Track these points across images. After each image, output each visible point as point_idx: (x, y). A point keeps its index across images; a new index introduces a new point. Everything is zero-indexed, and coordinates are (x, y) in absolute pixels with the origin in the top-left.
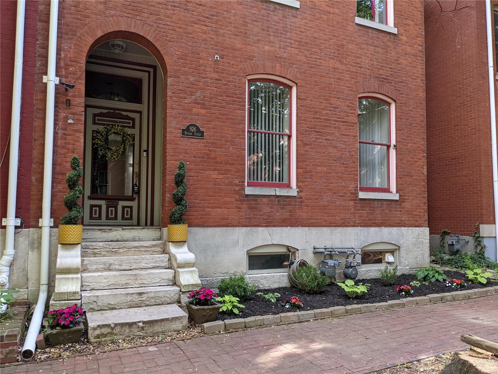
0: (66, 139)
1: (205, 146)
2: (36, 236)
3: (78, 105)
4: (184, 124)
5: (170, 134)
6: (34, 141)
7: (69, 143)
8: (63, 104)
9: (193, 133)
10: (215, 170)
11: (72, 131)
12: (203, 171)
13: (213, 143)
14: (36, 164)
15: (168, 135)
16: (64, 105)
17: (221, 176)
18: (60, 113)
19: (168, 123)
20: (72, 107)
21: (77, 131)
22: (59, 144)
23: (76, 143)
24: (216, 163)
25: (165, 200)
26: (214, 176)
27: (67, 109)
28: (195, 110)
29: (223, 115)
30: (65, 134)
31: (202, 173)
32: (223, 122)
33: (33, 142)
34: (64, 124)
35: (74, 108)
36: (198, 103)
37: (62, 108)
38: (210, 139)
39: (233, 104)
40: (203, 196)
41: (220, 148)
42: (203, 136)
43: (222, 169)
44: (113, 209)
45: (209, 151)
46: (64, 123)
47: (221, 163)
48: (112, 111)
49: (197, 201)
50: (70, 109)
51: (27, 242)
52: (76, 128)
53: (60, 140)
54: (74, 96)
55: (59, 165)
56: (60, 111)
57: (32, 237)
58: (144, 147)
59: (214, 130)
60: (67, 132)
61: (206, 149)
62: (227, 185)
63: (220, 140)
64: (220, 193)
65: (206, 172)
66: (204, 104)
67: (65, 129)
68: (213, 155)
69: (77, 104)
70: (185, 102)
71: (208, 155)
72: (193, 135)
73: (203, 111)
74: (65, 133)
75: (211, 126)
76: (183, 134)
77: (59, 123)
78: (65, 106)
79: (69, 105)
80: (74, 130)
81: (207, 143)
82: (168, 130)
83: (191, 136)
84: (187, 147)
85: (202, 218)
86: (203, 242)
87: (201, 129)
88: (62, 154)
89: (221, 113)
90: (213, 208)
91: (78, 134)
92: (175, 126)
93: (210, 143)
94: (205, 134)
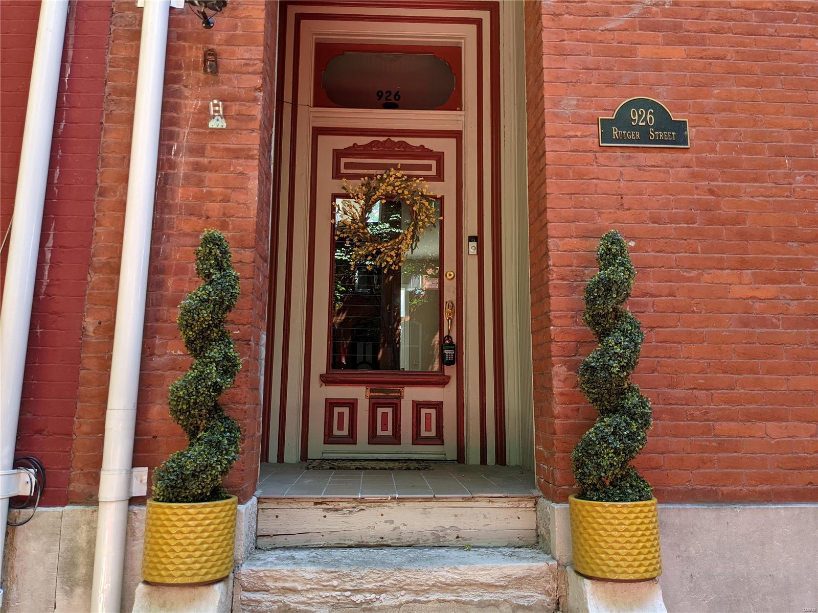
0: (200, 183)
1: (695, 176)
2: (84, 535)
3: (244, 69)
4: (607, 102)
5: (558, 143)
6: (100, 195)
7: (210, 196)
8: (196, 69)
9: (644, 131)
10: (743, 264)
11: (220, 154)
12: (694, 273)
13: (723, 164)
14: (101, 272)
15: (549, 144)
16: (197, 74)
17: (770, 290)
18: (186, 98)
19: (547, 104)
20: (222, 76)
21: (236, 154)
22: (178, 200)
23: (234, 196)
24: (744, 236)
25: (551, 389)
26: (738, 291)
27: (206, 83)
28: (643, 52)
29: (755, 57)
30: (198, 167)
31: (690, 280)
32: (758, 84)
33: (97, 199)
34: (196, 133)
35: (230, 80)
36: (655, 27)
37: (191, 81)
38: (712, 150)
39: (788, 20)
40: (703, 371)
41: (755, 180)
42: (681, 139)
43: (772, 260)
44: (389, 411)
45: (711, 192)
46: (195, 130)
47: (765, 237)
48: (382, 139)
49: (680, 392)
50: (217, 82)
51: (52, 560)
52: (233, 143)
53: (183, 186)
54: (230, 41)
55: (176, 274)
56: (187, 92)
57: (71, 540)
58: (471, 228)
59: (723, 114)
60: (206, 161)
61: (697, 188)
62: (797, 324)
63: (749, 150)
64: (774, 356)
65: (706, 277)
66: (676, 27)
67: (198, 151)
68: (726, 209)
69: (240, 65)
70: (609, 27)
71: (707, 208)
72: (645, 138)
73: (678, 53)
74: (197, 163)
75: (713, 100)
76: (607, 136)
77: (182, 131)
78: (201, 75)
79: (215, 71)
80: (228, 150)
81: (701, 163)
82: (550, 127)
83: (638, 141)
84: (622, 183)
85: (703, 463)
86: (719, 570)
87: (675, 116)
88: (186, 235)
89: (744, 52)
90: (749, 417)
91: (240, 165)
92: (574, 114)
93: (712, 164)
94: (690, 132)
